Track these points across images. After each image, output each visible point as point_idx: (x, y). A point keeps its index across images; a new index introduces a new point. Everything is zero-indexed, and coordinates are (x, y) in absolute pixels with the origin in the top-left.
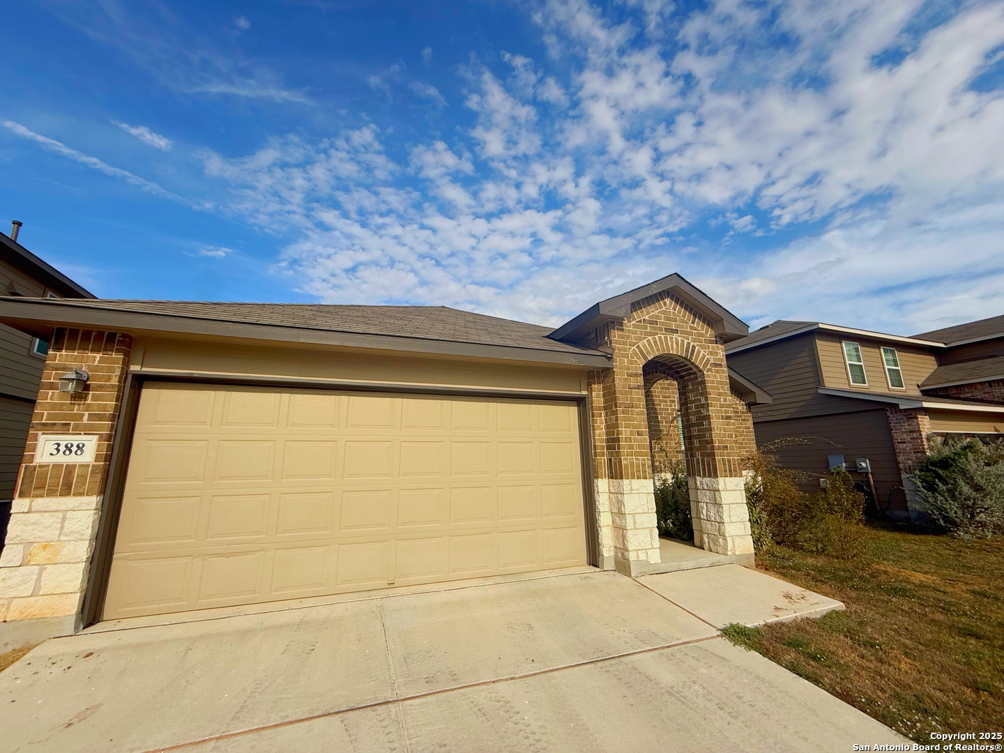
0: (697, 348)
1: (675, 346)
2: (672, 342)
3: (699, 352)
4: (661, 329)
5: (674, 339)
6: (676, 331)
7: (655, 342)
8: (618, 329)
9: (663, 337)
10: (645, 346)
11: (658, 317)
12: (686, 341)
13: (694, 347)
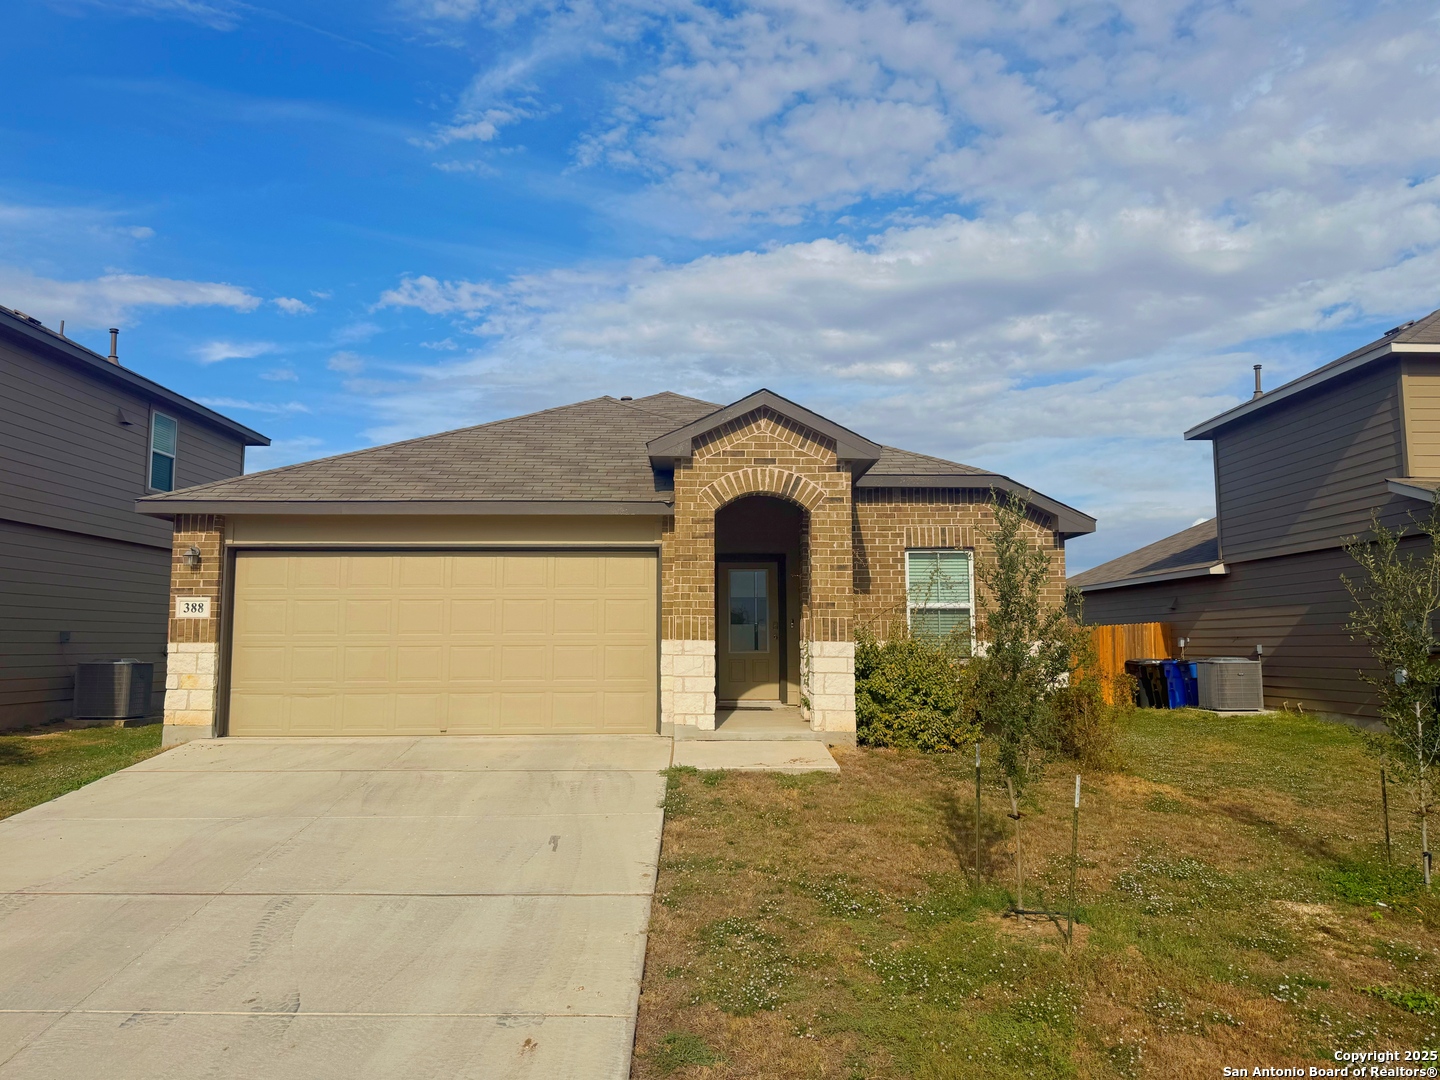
0: (804, 479)
2: (764, 476)
3: (806, 484)
4: (748, 461)
5: (767, 472)
6: (773, 461)
7: (737, 478)
8: (685, 468)
9: (750, 470)
10: (721, 485)
11: (744, 445)
12: (786, 473)
13: (799, 479)
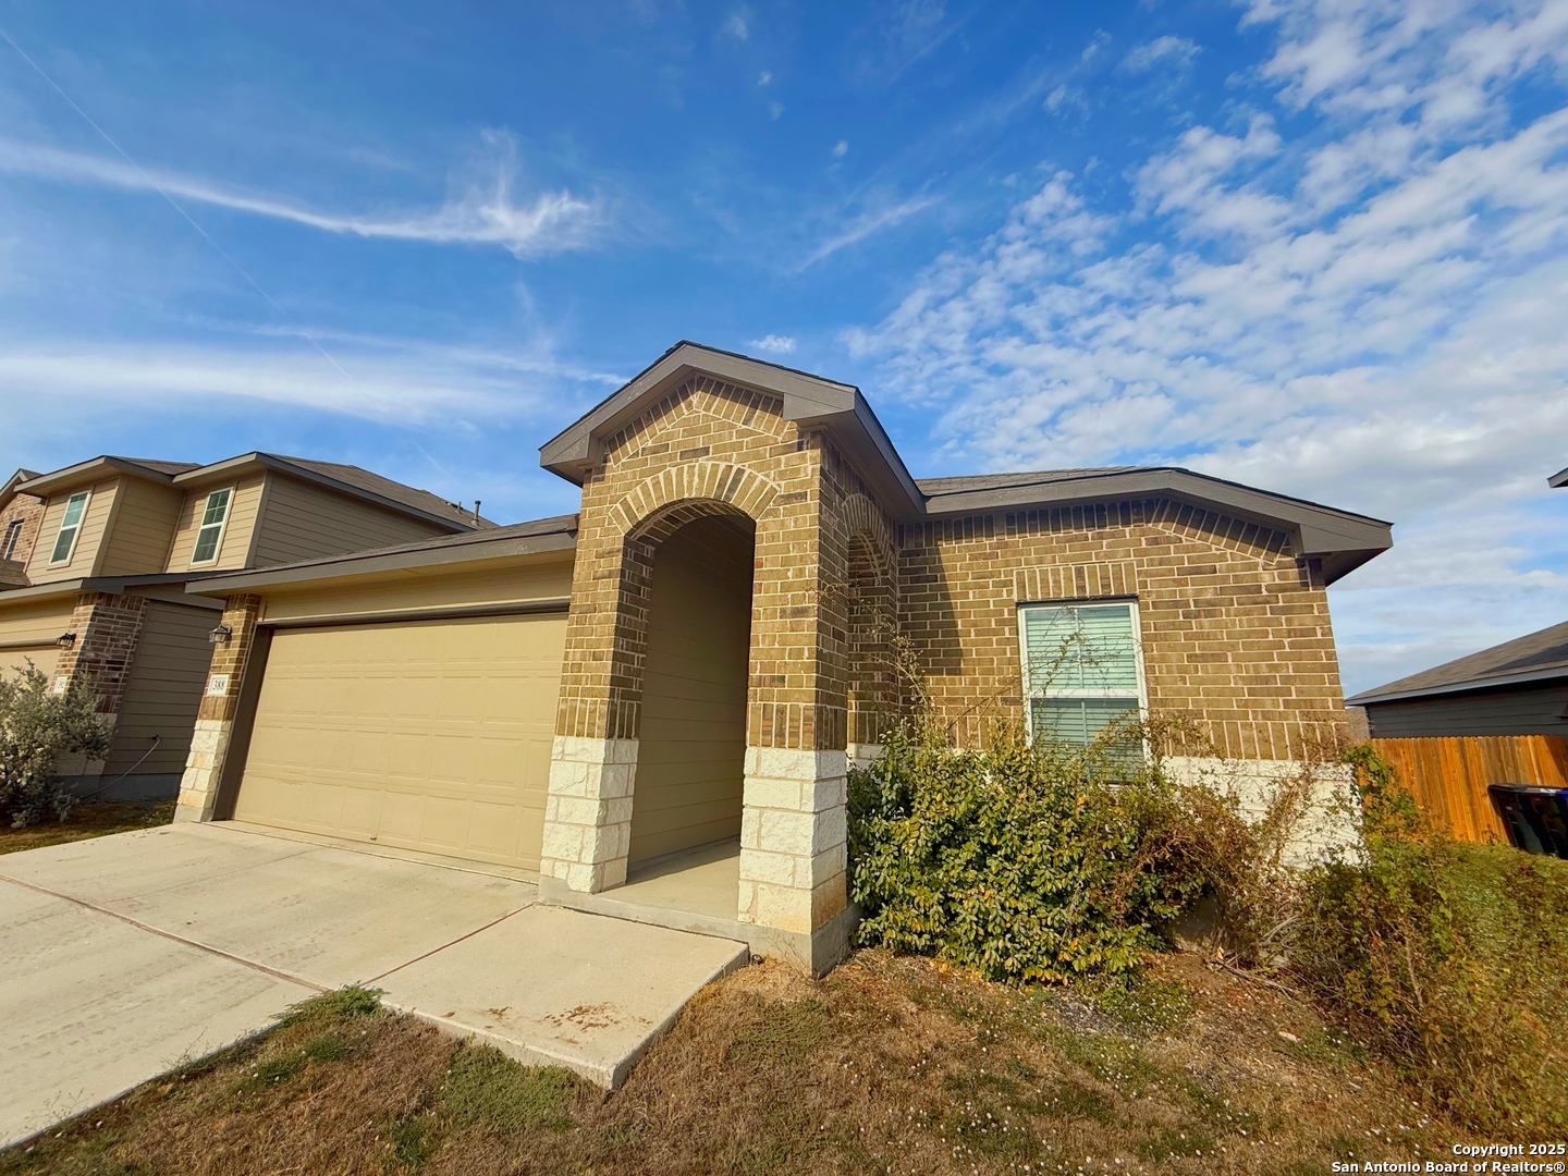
0: (748, 471)
1: (696, 479)
2: (691, 476)
3: (752, 478)
4: (672, 458)
5: (696, 469)
6: (706, 451)
7: (656, 484)
9: (674, 471)
10: (636, 498)
11: (670, 436)
12: (723, 465)
13: (740, 472)
